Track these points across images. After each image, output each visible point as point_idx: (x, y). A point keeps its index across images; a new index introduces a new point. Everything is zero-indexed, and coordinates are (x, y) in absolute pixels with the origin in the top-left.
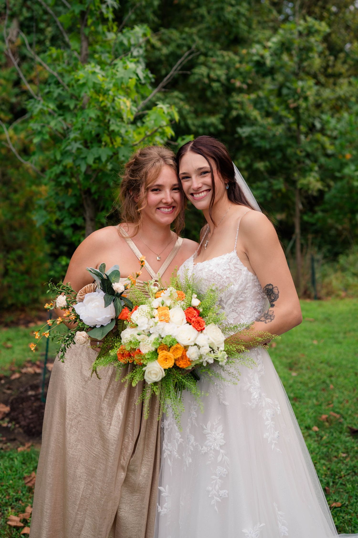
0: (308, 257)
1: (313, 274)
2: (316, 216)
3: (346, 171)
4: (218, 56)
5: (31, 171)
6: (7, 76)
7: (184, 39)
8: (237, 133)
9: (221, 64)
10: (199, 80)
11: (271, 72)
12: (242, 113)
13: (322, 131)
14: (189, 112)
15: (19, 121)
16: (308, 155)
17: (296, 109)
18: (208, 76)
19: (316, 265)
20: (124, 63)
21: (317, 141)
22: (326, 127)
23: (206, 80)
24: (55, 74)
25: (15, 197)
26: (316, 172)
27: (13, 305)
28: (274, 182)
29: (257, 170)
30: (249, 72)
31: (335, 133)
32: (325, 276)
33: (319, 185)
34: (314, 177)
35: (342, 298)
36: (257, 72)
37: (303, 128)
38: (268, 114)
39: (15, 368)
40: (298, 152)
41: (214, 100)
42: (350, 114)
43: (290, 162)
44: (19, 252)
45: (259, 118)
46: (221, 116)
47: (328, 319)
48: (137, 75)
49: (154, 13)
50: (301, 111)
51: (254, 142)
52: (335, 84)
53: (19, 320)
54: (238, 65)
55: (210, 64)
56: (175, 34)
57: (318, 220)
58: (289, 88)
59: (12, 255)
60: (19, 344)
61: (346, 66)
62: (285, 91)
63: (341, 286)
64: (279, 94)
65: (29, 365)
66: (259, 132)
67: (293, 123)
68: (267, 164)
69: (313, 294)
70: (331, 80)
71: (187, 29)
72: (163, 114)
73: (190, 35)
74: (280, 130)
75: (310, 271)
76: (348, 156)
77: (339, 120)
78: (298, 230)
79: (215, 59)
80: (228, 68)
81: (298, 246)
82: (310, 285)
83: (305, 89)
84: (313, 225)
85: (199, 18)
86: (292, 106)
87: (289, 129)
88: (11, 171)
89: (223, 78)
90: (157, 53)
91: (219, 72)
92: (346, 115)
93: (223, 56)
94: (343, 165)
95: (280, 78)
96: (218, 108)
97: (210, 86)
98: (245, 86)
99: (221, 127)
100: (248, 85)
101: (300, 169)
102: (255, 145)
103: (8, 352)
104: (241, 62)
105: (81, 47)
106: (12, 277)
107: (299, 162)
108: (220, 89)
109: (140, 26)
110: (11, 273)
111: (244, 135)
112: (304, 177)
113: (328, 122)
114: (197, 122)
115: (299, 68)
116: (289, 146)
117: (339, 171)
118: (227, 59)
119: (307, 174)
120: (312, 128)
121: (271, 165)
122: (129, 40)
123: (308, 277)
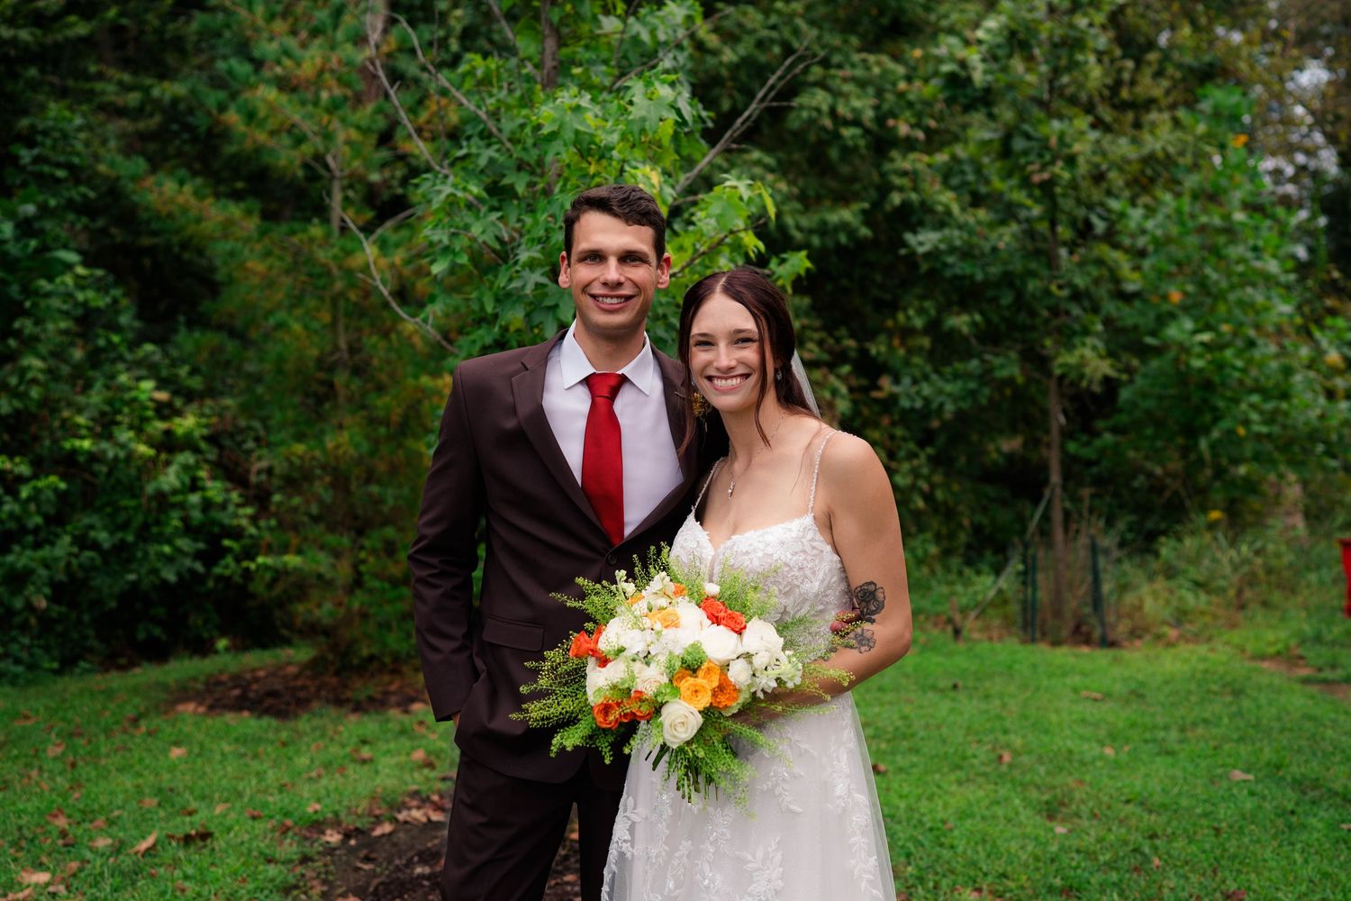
0: (1083, 541)
1: (1096, 582)
2: (1098, 443)
3: (1172, 332)
4: (853, 66)
5: (417, 340)
6: (364, 123)
7: (774, 27)
8: (904, 244)
9: (862, 84)
10: (812, 122)
11: (986, 99)
12: (914, 196)
13: (1111, 238)
14: (789, 199)
15: (389, 224)
16: (1077, 296)
17: (1047, 187)
18: (833, 112)
19: (1102, 561)
20: (647, 85)
21: (1100, 262)
22: (1119, 227)
23: (827, 122)
24: (482, 114)
25: (381, 403)
26: (1097, 335)
27: (371, 658)
28: (997, 361)
29: (954, 332)
30: (928, 103)
31: (1141, 242)
32: (1124, 588)
33: (1105, 368)
34: (1094, 348)
35: (1170, 645)
36: (950, 102)
37: (1064, 232)
38: (977, 200)
39: (382, 810)
40: (1054, 288)
41: (845, 170)
42: (1178, 195)
43: (1033, 314)
44: (390, 532)
45: (956, 209)
46: (866, 205)
47: (1138, 694)
48: (679, 112)
50: (1058, 190)
51: (945, 265)
52: (1137, 125)
53: (387, 693)
54: (902, 85)
55: (835, 84)
56: (751, 17)
57: (1103, 451)
58: (1028, 137)
59: (372, 540)
60: (389, 753)
61: (1165, 83)
62: (1019, 144)
63: (1166, 614)
64: (1005, 151)
65: (415, 802)
66: (958, 243)
67: (1040, 219)
68: (977, 318)
69: (1096, 634)
70: (1130, 116)
72: (740, 204)
73: (788, 18)
74: (1006, 237)
75: (1089, 578)
76: (1176, 297)
77: (1150, 211)
78: (1055, 478)
79: (848, 72)
80: (880, 93)
81: (1057, 516)
82: (1088, 610)
83: (1068, 140)
84: (1089, 463)
86: (1037, 178)
87: (1031, 234)
88: (371, 341)
89: (869, 114)
90: (712, 62)
91: (857, 103)
92: (1168, 197)
93: (866, 65)
94: (1165, 318)
95: (1005, 113)
96: (857, 187)
97: (837, 136)
98: (920, 135)
99: (865, 232)
100: (929, 132)
101: (1059, 330)
102: (948, 273)
103: (365, 771)
104: (909, 79)
105: (542, 52)
106: (371, 591)
107: (1055, 312)
108: (862, 143)
110: (369, 582)
111: (921, 250)
112: (1070, 347)
113: (1122, 215)
114: (807, 221)
115: (1051, 90)
116: (1032, 274)
117: (1153, 334)
118: (875, 71)
119: (1077, 340)
120: (1084, 231)
121: (988, 321)
122: (652, 33)
123: (1083, 590)
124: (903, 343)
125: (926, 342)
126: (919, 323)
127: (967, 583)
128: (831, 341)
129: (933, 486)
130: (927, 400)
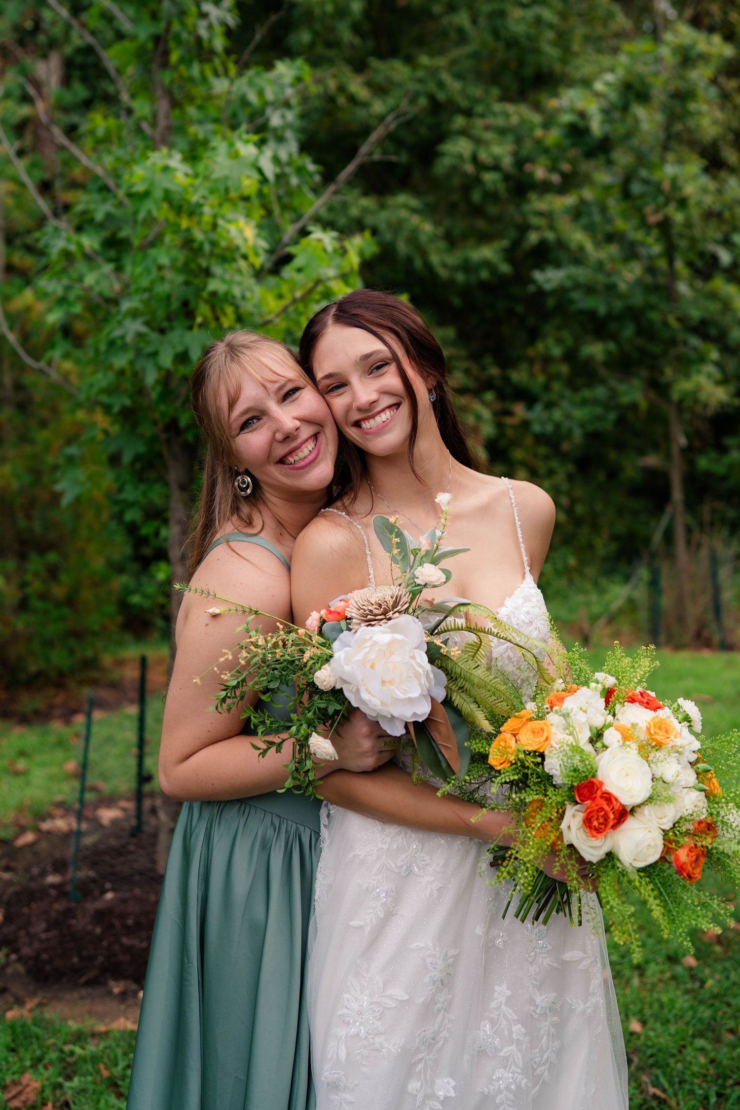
0: (704, 554)
1: (717, 591)
2: (726, 460)
4: (495, 114)
7: (420, 81)
8: (532, 281)
9: (502, 132)
10: (454, 169)
11: (604, 147)
12: (550, 236)
13: (733, 271)
14: (433, 238)
17: (663, 227)
18: (475, 159)
19: (721, 571)
20: (231, 145)
21: (714, 295)
23: (469, 168)
26: (713, 362)
27: (39, 675)
28: (622, 388)
29: (591, 359)
30: (560, 148)
33: (721, 394)
34: (709, 376)
37: (682, 268)
38: (611, 238)
39: (26, 820)
40: (671, 320)
41: (491, 210)
45: (589, 246)
46: (505, 243)
48: (260, 171)
49: (356, 28)
50: (674, 230)
51: (571, 300)
53: (51, 707)
54: (539, 133)
55: (478, 132)
56: (398, 70)
58: (644, 181)
59: (36, 565)
60: (43, 765)
62: (636, 188)
64: (626, 194)
65: (59, 812)
66: (582, 279)
67: (660, 256)
68: (612, 346)
69: (717, 638)
71: (424, 60)
72: (323, 255)
73: (433, 72)
75: (709, 587)
78: (677, 495)
79: (490, 121)
80: (518, 141)
81: (680, 531)
82: (709, 616)
83: (680, 182)
85: (453, 35)
86: (653, 218)
87: (651, 270)
89: (507, 162)
90: (361, 113)
91: (497, 150)
93: (507, 115)
95: (622, 158)
96: (499, 226)
97: (478, 181)
98: (555, 178)
99: (505, 268)
100: (564, 175)
101: (678, 359)
102: (574, 308)
103: (17, 782)
104: (545, 126)
105: (156, 112)
106: (35, 612)
107: (674, 342)
108: (501, 187)
109: (288, 61)
110: (36, 603)
111: (548, 287)
112: (687, 375)
114: (453, 259)
115: (668, 136)
116: (651, 307)
118: (514, 120)
119: (694, 368)
122: (261, 93)
123: (705, 600)
124: (544, 370)
125: (564, 369)
126: (557, 351)
127: (602, 591)
128: (475, 369)
129: (573, 502)
130: (557, 426)
